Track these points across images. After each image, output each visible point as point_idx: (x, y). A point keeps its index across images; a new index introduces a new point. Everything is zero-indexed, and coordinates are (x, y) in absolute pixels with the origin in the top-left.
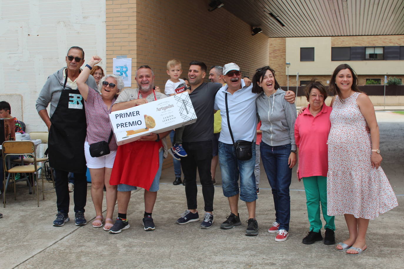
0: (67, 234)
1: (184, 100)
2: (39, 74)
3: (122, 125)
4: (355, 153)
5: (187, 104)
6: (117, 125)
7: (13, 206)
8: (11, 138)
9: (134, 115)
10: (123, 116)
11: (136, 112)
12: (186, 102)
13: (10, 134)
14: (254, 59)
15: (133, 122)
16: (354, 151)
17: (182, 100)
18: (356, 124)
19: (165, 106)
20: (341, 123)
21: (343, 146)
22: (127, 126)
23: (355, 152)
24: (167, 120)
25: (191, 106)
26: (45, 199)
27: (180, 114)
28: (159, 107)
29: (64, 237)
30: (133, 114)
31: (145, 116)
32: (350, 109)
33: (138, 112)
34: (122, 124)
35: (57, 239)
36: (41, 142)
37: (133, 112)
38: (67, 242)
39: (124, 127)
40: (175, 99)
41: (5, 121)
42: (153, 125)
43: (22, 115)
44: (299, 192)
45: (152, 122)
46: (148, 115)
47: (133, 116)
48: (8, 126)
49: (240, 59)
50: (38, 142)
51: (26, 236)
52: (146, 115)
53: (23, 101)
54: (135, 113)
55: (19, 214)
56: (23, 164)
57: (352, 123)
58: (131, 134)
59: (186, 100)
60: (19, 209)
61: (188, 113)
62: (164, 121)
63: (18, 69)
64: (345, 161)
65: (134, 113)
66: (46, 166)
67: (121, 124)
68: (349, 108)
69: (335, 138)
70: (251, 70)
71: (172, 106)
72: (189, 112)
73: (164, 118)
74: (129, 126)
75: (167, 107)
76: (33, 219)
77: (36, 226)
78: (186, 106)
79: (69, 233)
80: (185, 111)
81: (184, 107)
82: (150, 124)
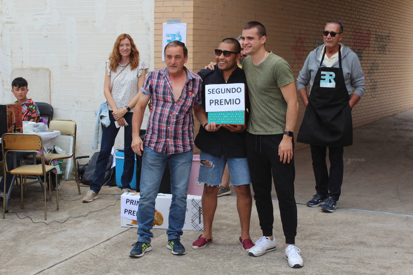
0: (61, 261)
2: (71, 43)
7: (15, 217)
8: (16, 129)
10: (134, 203)
13: (14, 124)
14: (400, 16)
26: (59, 210)
29: (55, 265)
35: (45, 266)
36: (60, 134)
38: (56, 271)
41: (7, 107)
42: (160, 223)
43: (50, 96)
44: (407, 218)
48: (11, 113)
49: (375, 17)
50: (54, 135)
51: (9, 260)
53: (51, 77)
55: (16, 229)
56: (35, 162)
60: (19, 222)
63: (45, 36)
66: (77, 163)
70: (394, 32)
72: (201, 223)
76: (31, 237)
77: (30, 247)
79: (65, 259)
80: (198, 220)
81: (198, 215)
82: (158, 220)
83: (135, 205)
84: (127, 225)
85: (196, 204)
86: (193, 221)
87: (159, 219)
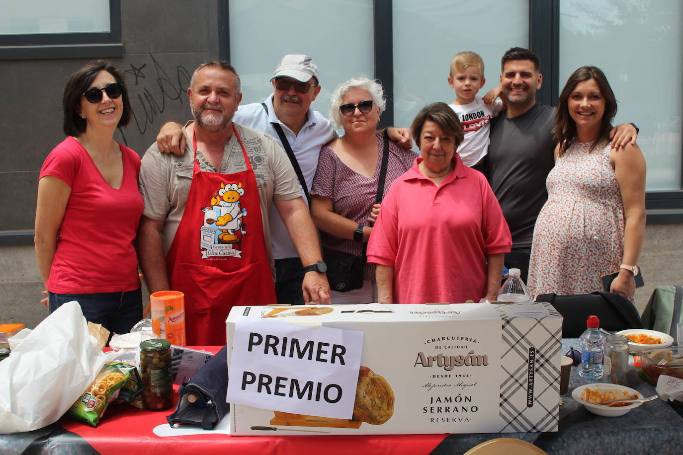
1: (537, 347)
3: (264, 382)
4: (596, 264)
5: (542, 370)
6: (246, 374)
9: (323, 356)
10: (279, 348)
11: (335, 347)
12: (542, 361)
15: (310, 384)
16: (593, 260)
17: (528, 347)
18: (604, 201)
19: (456, 353)
20: (572, 193)
21: (573, 246)
22: (281, 390)
23: (596, 262)
24: (443, 410)
25: (552, 380)
27: (501, 400)
28: (430, 352)
30: (320, 351)
31: (363, 372)
32: (594, 165)
33: (339, 351)
34: (265, 380)
37: (320, 344)
39: (269, 392)
40: (503, 337)
42: (382, 413)
45: (382, 402)
46: (377, 370)
47: (318, 359)
52: (368, 370)
54: (329, 349)
57: (595, 197)
58: (289, 424)
59: (542, 352)
61: (530, 406)
62: (429, 410)
64: (570, 280)
65: (324, 348)
67: (262, 376)
68: (592, 163)
69: (555, 224)
71: (481, 361)
72: (535, 403)
73: (434, 400)
74: (291, 395)
75: (459, 361)
78: (536, 375)
80: (523, 394)
81: (526, 376)
82: (373, 406)
83: (283, 354)
84: (253, 428)
85: (518, 338)
86: (505, 400)
87: (378, 401)
